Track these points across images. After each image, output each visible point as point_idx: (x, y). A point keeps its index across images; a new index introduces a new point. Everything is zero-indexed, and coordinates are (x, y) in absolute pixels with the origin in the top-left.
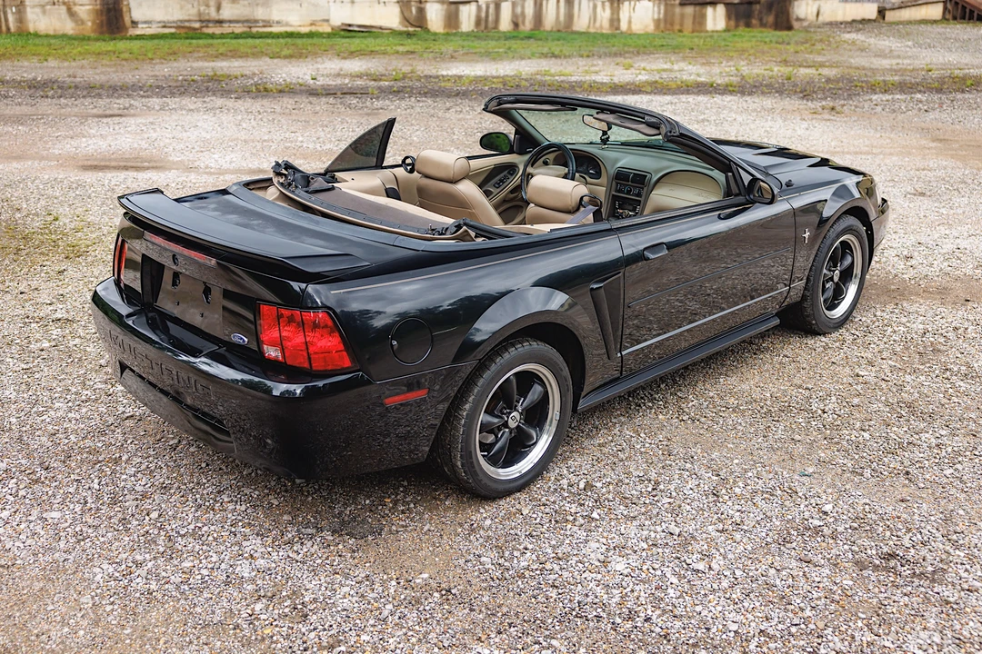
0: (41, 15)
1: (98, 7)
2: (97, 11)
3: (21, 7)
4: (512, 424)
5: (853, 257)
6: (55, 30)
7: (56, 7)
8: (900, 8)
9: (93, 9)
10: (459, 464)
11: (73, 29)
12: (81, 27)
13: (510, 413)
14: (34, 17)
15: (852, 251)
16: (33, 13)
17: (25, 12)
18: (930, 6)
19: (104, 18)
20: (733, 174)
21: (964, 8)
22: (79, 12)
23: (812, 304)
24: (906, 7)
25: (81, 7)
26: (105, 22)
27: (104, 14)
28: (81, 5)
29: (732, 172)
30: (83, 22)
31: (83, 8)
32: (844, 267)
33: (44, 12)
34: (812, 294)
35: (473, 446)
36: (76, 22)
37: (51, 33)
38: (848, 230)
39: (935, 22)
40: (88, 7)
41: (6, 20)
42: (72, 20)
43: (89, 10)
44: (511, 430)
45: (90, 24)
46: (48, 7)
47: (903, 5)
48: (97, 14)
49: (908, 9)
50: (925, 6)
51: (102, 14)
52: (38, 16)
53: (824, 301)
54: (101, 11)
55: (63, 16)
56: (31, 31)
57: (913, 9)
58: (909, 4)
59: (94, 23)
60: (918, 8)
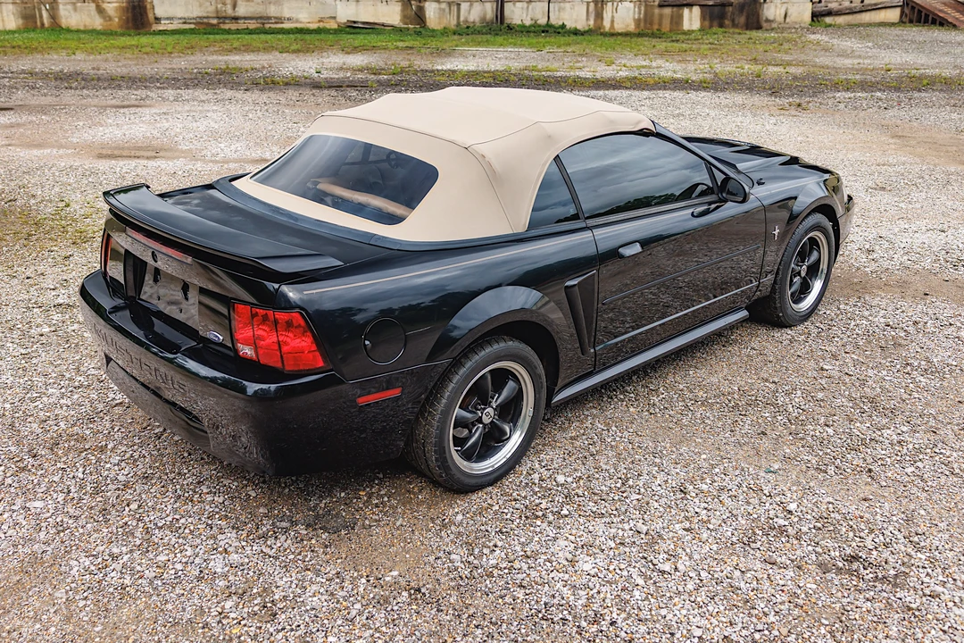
0: (72, 12)
1: (124, 5)
2: (123, 8)
3: (54, 5)
4: (486, 420)
5: (820, 253)
6: (85, 26)
7: (87, 4)
8: (861, 11)
9: (120, 6)
11: (101, 25)
12: (109, 23)
13: (484, 409)
14: (66, 13)
15: (819, 248)
16: (65, 10)
17: (58, 9)
18: (888, 10)
19: (130, 15)
21: (920, 12)
22: (107, 8)
23: (780, 298)
24: (867, 11)
25: (109, 5)
26: (130, 18)
27: (130, 11)
28: (109, 3)
30: (110, 19)
31: (111, 5)
32: (811, 262)
33: (75, 10)
34: (780, 288)
35: (446, 441)
36: (104, 18)
37: (82, 28)
38: (816, 227)
39: (893, 24)
40: (116, 5)
41: (41, 16)
42: (101, 17)
43: (117, 7)
44: (485, 426)
45: (117, 20)
46: (79, 4)
47: (863, 9)
48: (123, 11)
50: (883, 11)
51: (128, 11)
52: (69, 12)
53: (791, 295)
54: (128, 8)
55: (92, 13)
56: (64, 26)
57: (873, 13)
58: (870, 8)
59: (120, 19)
60: (878, 11)
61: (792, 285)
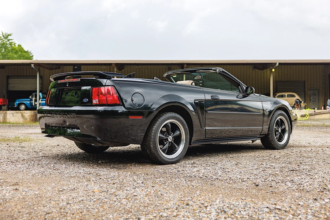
0: (12, 117)
1: (32, 114)
2: (32, 115)
3: (5, 114)
4: (170, 140)
5: (285, 126)
6: (16, 122)
7: (18, 114)
8: (315, 115)
9: (31, 115)
10: (152, 146)
11: (23, 121)
12: (25, 121)
13: (169, 136)
15: (284, 124)
16: (9, 116)
17: (6, 116)
18: (325, 114)
19: (34, 117)
20: (241, 87)
22: (25, 115)
23: (271, 136)
24: (317, 115)
25: (26, 114)
26: (34, 119)
27: (34, 116)
28: (26, 113)
29: (240, 86)
30: (26, 119)
32: (282, 128)
33: (13, 116)
34: (271, 133)
35: (156, 141)
36: (24, 119)
37: (15, 123)
38: (281, 115)
39: (328, 119)
42: (22, 118)
43: (29, 115)
44: (169, 142)
45: (29, 120)
46: (15, 114)
47: (315, 114)
49: (318, 115)
50: (323, 114)
51: (33, 117)
52: (11, 117)
53: (276, 138)
54: (33, 115)
55: (20, 117)
56: (8, 122)
57: (320, 115)
58: (318, 114)
59: (30, 119)
60: (321, 115)
61: (276, 135)
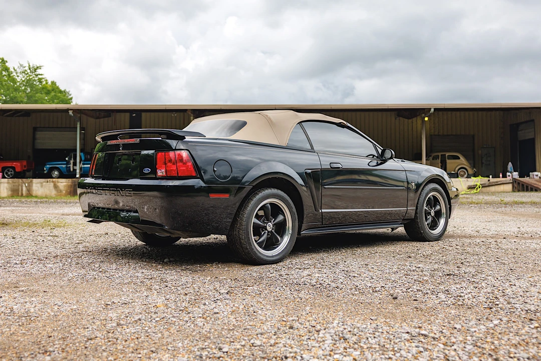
0: (40, 187)
1: (70, 184)
3: (30, 184)
4: (269, 229)
5: (441, 206)
6: (46, 195)
7: (48, 183)
8: (489, 186)
9: (67, 185)
10: (243, 237)
11: (55, 195)
12: (59, 194)
13: (268, 223)
14: (37, 188)
15: (440, 203)
16: (36, 186)
17: (32, 186)
18: (505, 185)
19: (72, 189)
21: (523, 185)
22: (59, 186)
23: (420, 221)
24: (492, 185)
26: (72, 191)
30: (61, 191)
31: (62, 184)
32: (436, 210)
33: (42, 186)
34: (419, 216)
35: (250, 229)
36: (57, 191)
37: (44, 196)
38: (435, 190)
39: (509, 192)
40: (64, 184)
41: (22, 190)
42: (55, 190)
44: (268, 232)
45: (64, 192)
46: (44, 184)
47: (490, 184)
48: (69, 187)
49: (493, 187)
50: (502, 185)
51: (71, 187)
53: (427, 224)
54: (71, 186)
55: (51, 188)
56: (34, 195)
57: (496, 186)
58: (494, 184)
59: (66, 191)
60: (499, 186)
61: (426, 220)
